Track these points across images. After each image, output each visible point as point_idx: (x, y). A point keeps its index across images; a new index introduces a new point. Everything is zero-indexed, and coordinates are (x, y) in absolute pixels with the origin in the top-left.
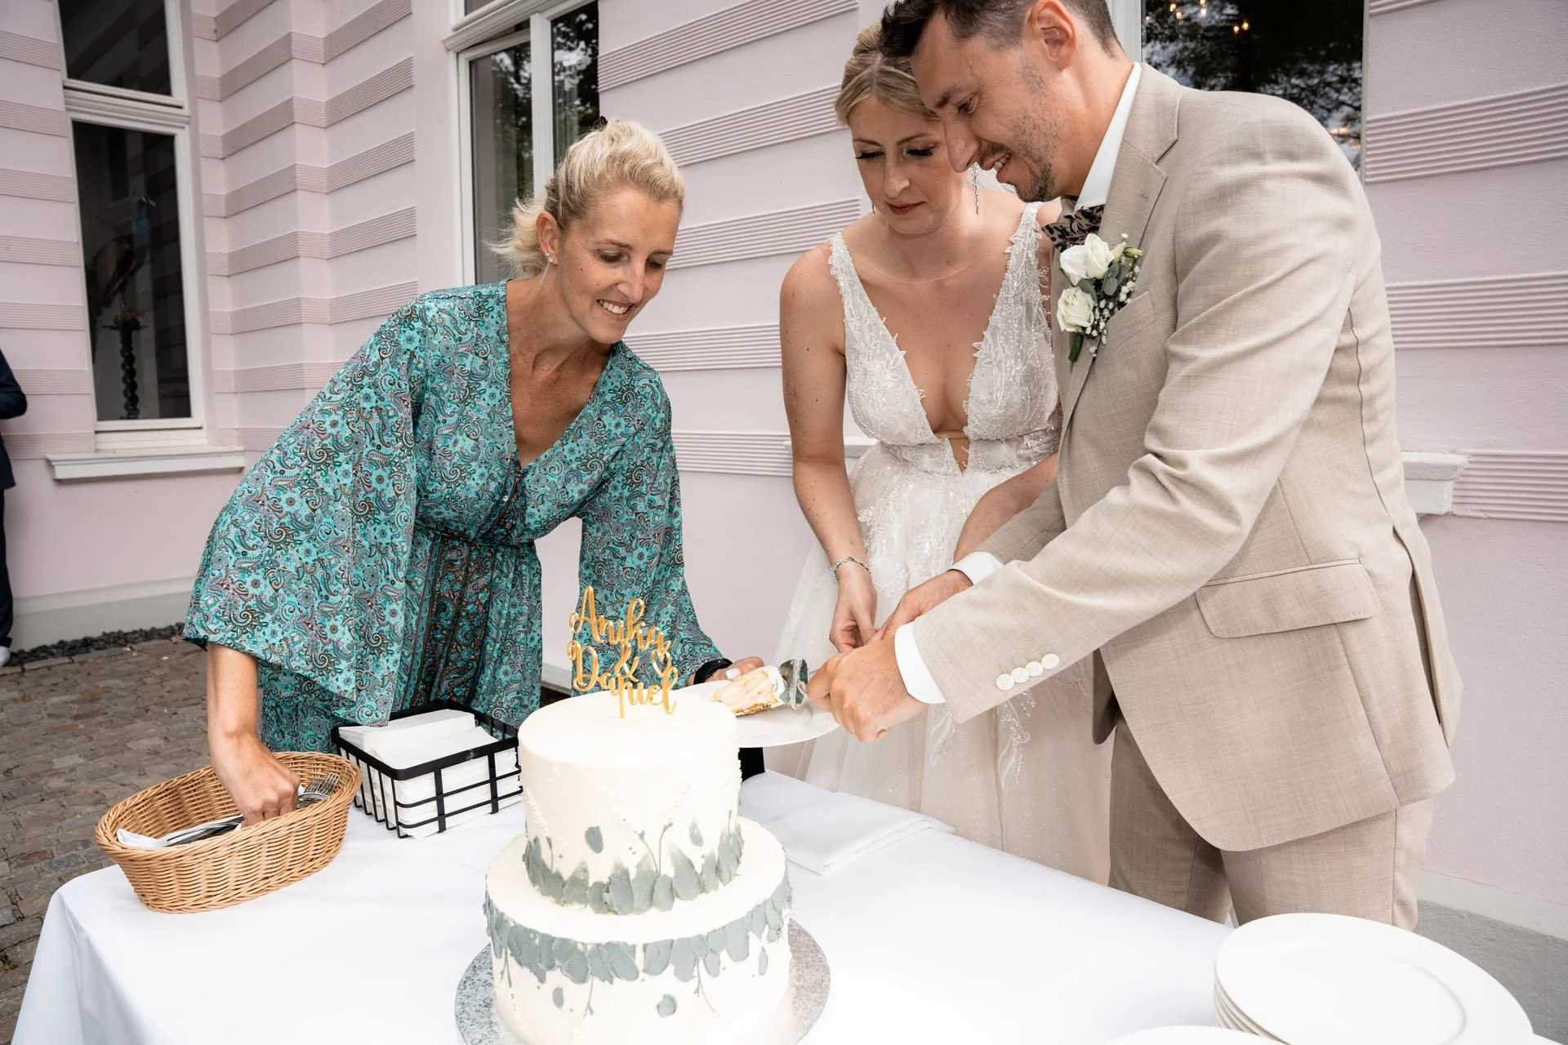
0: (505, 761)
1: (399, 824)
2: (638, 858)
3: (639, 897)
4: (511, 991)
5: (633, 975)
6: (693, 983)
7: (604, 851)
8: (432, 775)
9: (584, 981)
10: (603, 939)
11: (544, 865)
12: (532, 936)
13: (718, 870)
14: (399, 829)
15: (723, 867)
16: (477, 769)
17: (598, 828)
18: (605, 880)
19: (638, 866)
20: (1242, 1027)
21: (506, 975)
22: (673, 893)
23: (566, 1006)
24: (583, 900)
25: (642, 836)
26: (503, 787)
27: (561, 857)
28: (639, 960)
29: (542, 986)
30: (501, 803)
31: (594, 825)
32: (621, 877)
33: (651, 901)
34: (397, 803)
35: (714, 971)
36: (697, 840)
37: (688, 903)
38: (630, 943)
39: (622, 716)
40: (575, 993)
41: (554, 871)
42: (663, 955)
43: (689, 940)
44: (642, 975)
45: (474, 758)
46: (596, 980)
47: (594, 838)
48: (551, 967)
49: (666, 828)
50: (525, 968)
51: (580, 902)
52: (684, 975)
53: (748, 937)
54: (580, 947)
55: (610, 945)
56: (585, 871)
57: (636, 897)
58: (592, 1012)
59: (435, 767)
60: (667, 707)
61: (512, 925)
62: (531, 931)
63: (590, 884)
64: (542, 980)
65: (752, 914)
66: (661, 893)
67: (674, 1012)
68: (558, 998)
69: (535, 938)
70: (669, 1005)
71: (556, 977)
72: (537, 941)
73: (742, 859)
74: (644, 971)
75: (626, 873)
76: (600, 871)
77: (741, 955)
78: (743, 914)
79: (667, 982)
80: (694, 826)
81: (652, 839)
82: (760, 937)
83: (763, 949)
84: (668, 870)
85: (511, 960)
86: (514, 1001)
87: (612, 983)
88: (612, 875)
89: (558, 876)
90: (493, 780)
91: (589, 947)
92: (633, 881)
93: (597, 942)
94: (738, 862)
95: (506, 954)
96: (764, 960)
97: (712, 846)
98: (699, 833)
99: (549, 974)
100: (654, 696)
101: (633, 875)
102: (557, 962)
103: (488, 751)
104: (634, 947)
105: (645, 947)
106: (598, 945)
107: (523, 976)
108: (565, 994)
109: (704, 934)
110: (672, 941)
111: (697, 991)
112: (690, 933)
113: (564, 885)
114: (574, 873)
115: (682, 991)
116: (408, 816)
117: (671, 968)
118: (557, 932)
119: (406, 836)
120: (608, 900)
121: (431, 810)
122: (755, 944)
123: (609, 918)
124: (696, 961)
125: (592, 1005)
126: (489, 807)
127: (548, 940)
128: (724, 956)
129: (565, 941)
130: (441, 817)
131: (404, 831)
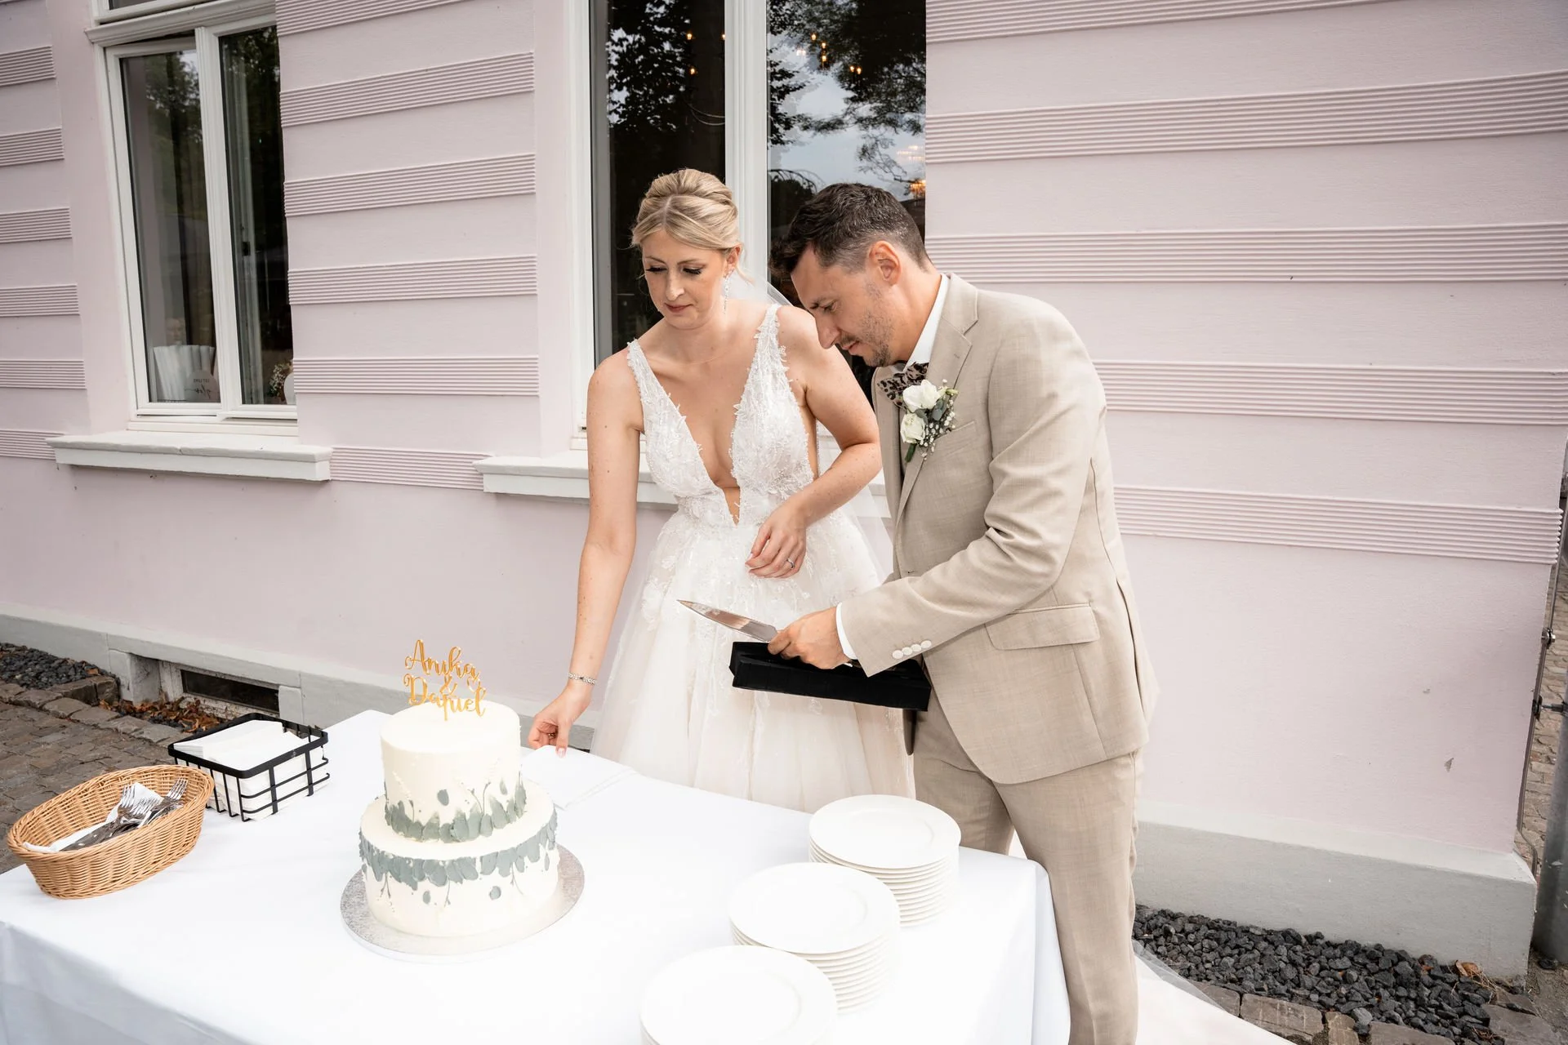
0: (316, 755)
1: (243, 811)
2: (471, 806)
3: (473, 829)
4: (391, 900)
5: (475, 876)
6: (510, 877)
7: (449, 805)
8: (268, 771)
9: (444, 884)
10: (456, 857)
11: (407, 819)
12: (407, 862)
13: (515, 809)
14: (244, 815)
15: (518, 806)
16: (298, 764)
17: (445, 790)
18: (451, 822)
19: (471, 811)
20: (825, 860)
21: (386, 889)
22: (492, 825)
23: (432, 902)
24: (436, 835)
25: (473, 792)
26: (316, 775)
27: (420, 811)
28: (478, 866)
29: (415, 892)
30: (315, 788)
31: (443, 789)
32: (461, 818)
33: (480, 832)
34: (241, 796)
35: (521, 869)
36: (504, 791)
37: (501, 830)
38: (472, 857)
39: (446, 719)
40: (438, 893)
41: (415, 821)
42: (492, 862)
43: (506, 851)
44: (480, 876)
45: (296, 756)
46: (452, 883)
47: (443, 797)
48: (422, 878)
49: (487, 785)
50: (403, 883)
51: (434, 837)
52: (504, 873)
53: (538, 847)
54: (441, 864)
55: (460, 860)
56: (438, 818)
57: (470, 828)
58: (449, 903)
59: (269, 766)
60: (479, 712)
61: (392, 857)
62: (406, 859)
63: (441, 826)
64: (415, 888)
65: (540, 833)
66: (485, 826)
67: (500, 895)
68: (427, 898)
69: (410, 862)
70: (496, 892)
71: (425, 885)
72: (411, 865)
73: (526, 801)
74: (481, 873)
75: (464, 816)
76: (447, 816)
77: (535, 858)
78: (535, 833)
79: (495, 878)
80: (502, 783)
81: (479, 793)
82: (544, 846)
83: (547, 855)
84: (489, 811)
85: (392, 881)
86: (393, 906)
87: (462, 883)
88: (456, 818)
89: (418, 823)
90: (309, 770)
91: (447, 863)
92: (469, 819)
93: (452, 858)
94: (525, 803)
95: (386, 877)
96: (547, 861)
97: (512, 794)
98: (505, 787)
99: (420, 884)
100: (469, 706)
101: (468, 817)
102: (426, 875)
103: (305, 750)
104: (475, 859)
105: (481, 858)
106: (453, 861)
107: (399, 888)
108: (431, 895)
109: (515, 846)
110: (497, 853)
111: (512, 882)
112: (506, 848)
113: (423, 828)
114: (430, 820)
115: (503, 883)
116: (249, 805)
117: (497, 869)
118: (425, 857)
119: (249, 819)
120: (453, 834)
121: (267, 798)
122: (543, 851)
123: (454, 845)
124: (511, 864)
125: (449, 898)
126: (306, 792)
127: (420, 862)
128: (526, 859)
129: (430, 862)
130: (275, 802)
131: (246, 816)
